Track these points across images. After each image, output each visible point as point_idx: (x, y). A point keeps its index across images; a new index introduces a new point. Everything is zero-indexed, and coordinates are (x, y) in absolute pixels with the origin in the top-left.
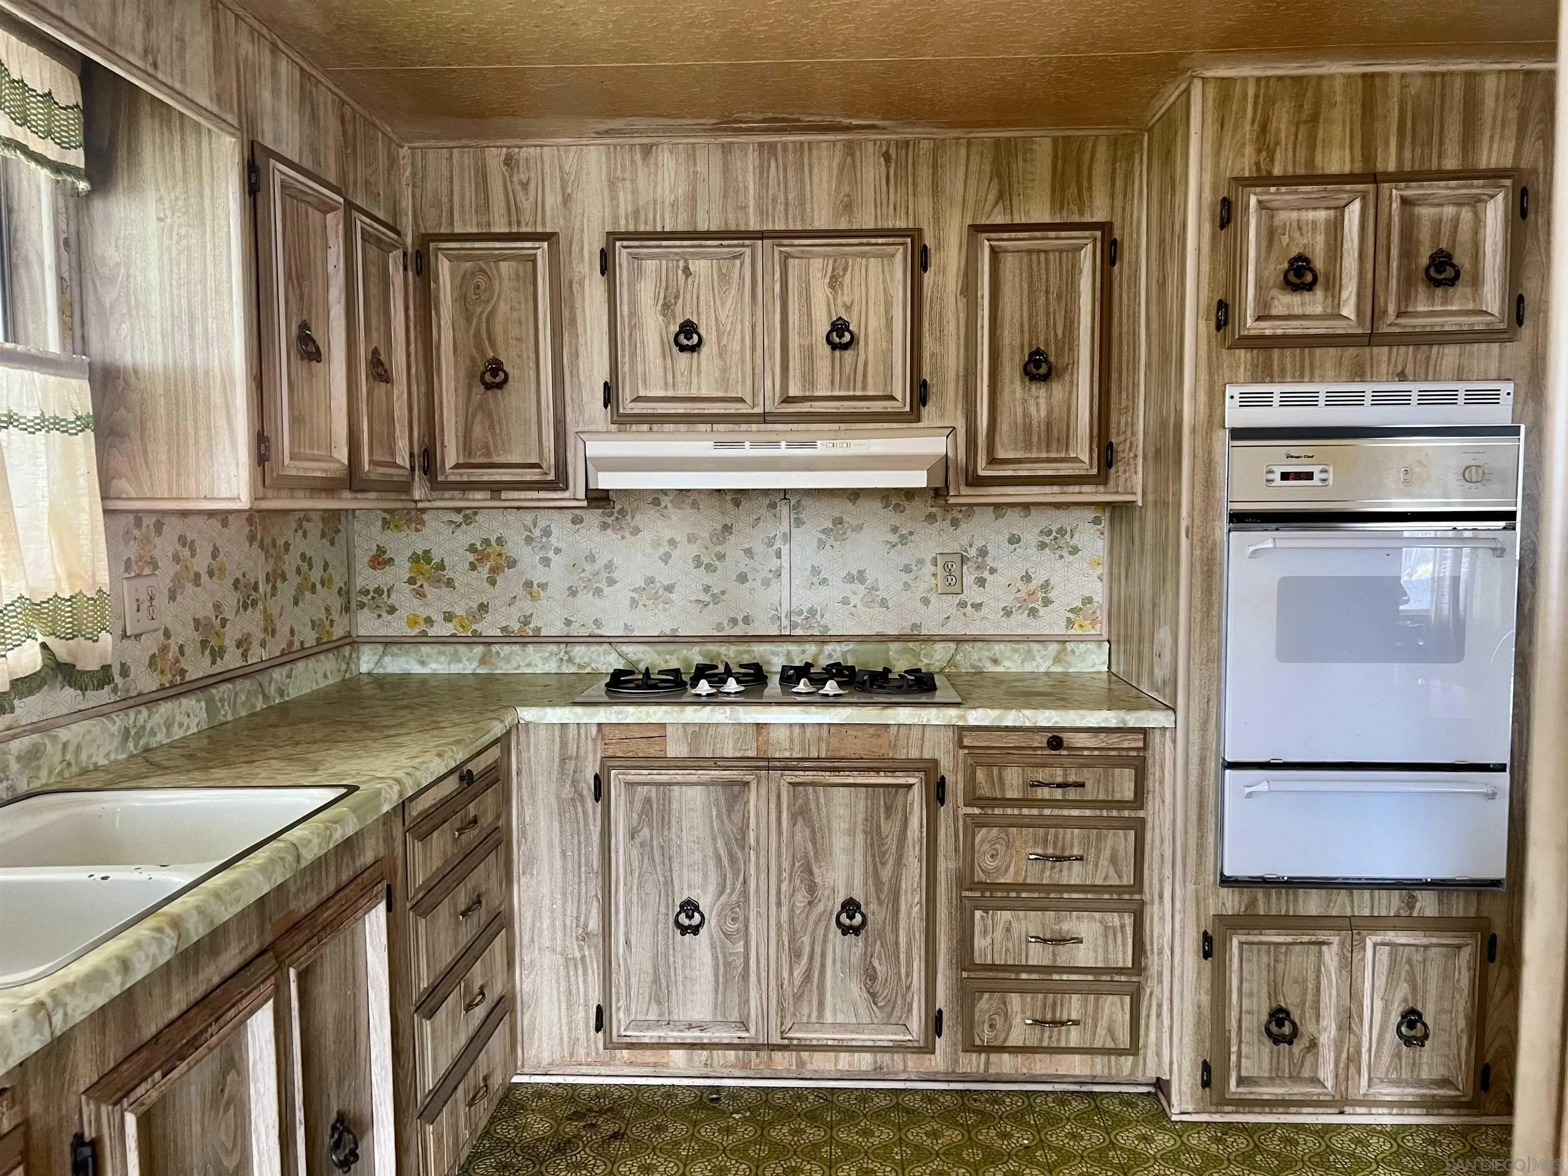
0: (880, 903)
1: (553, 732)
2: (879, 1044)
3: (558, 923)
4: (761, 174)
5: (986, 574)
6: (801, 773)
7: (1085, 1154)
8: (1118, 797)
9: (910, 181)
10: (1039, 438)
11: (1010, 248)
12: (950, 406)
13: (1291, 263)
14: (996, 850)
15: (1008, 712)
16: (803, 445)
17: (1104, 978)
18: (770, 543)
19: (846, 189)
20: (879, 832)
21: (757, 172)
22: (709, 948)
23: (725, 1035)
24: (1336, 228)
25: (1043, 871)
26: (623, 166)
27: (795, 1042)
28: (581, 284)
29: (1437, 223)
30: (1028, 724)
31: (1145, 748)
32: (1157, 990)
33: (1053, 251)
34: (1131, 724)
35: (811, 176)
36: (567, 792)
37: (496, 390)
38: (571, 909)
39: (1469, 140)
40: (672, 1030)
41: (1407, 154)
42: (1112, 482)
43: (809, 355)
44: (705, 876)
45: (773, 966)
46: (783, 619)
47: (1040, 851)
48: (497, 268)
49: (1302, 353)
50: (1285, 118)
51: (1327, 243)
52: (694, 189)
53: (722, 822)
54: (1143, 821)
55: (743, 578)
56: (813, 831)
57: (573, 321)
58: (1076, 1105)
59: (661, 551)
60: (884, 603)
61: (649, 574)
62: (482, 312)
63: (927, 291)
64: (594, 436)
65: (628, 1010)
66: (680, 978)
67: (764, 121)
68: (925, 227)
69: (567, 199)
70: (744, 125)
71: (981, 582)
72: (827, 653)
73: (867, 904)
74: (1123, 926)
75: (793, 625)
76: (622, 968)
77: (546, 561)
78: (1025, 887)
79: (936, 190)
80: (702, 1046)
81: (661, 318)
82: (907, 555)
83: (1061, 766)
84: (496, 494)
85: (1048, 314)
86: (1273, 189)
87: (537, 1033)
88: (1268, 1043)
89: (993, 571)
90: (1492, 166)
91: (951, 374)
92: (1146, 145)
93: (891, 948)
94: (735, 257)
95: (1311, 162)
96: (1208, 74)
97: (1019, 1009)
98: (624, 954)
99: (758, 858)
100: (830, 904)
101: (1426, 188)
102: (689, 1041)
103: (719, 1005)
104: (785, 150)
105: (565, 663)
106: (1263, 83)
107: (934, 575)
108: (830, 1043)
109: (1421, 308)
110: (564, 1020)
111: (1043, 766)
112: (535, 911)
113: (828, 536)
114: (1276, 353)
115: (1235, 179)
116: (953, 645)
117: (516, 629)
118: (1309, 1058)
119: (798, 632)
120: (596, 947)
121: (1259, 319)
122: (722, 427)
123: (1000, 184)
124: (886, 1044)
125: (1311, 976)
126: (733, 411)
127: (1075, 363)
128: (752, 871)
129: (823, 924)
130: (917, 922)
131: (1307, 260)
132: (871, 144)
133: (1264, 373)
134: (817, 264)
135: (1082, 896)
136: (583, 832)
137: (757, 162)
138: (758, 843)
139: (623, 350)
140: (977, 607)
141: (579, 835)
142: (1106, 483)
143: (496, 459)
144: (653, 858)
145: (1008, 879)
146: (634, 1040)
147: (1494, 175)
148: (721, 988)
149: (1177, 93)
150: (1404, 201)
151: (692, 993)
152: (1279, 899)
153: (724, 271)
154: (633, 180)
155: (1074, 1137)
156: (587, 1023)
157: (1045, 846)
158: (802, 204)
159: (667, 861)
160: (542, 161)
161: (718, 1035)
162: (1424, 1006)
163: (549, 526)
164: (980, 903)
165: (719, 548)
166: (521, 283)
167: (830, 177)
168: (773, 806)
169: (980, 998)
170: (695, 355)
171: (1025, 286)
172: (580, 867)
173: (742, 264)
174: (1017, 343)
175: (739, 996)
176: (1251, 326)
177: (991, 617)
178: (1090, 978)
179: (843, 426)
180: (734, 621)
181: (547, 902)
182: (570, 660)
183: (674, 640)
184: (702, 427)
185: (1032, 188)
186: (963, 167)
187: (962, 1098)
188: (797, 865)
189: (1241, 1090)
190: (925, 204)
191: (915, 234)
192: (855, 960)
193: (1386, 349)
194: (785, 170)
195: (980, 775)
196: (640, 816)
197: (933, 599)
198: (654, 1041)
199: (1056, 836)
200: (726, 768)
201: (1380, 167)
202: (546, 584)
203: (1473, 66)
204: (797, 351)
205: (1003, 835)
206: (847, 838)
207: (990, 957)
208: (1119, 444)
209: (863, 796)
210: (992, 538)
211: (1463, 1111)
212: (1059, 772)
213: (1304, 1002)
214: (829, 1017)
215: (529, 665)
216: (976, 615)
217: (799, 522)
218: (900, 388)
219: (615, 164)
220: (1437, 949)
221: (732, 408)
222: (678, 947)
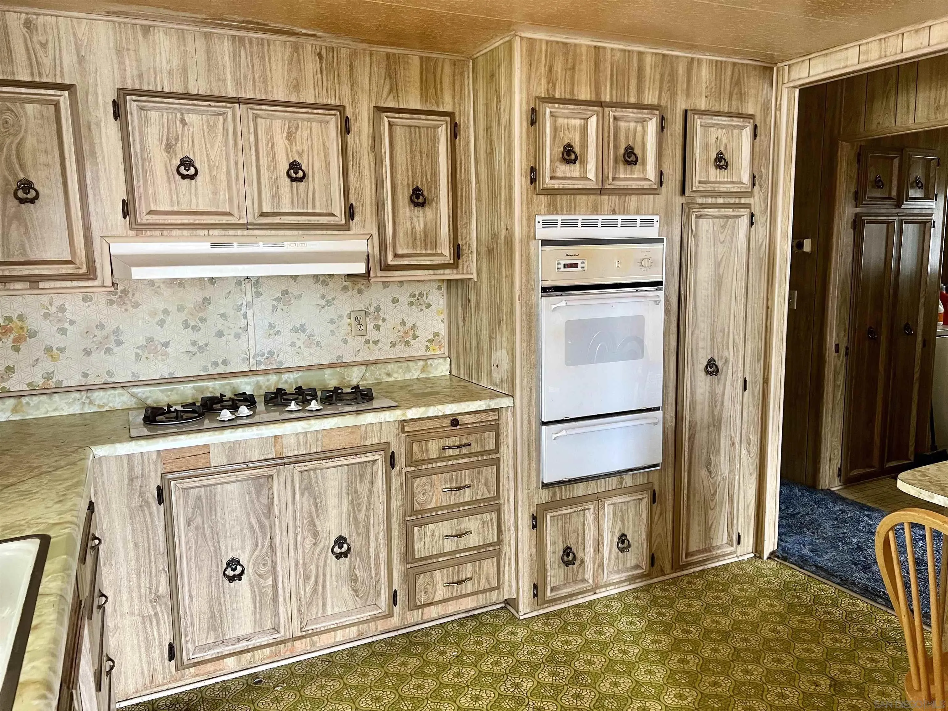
0: (358, 534)
1: (122, 461)
2: (361, 620)
3: (135, 594)
4: (235, 57)
5: (380, 322)
6: (307, 463)
7: (488, 651)
8: (487, 448)
9: (336, 73)
10: (421, 241)
11: (399, 124)
12: (368, 220)
13: (565, 149)
14: (425, 490)
15: (429, 408)
16: (275, 245)
17: (482, 550)
18: (239, 309)
19: (294, 74)
20: (356, 492)
21: (232, 56)
22: (248, 587)
23: (264, 639)
24: (584, 130)
25: (450, 497)
26: (127, 39)
27: (310, 632)
28: (98, 125)
29: (628, 131)
30: (440, 414)
31: (499, 419)
32: (508, 550)
33: (423, 127)
34: (493, 407)
35: (270, 63)
36: (136, 501)
37: (29, 204)
38: (144, 582)
39: (640, 90)
40: (227, 646)
41: (614, 93)
42: (460, 267)
43: (275, 185)
44: (243, 541)
45: (293, 588)
46: (251, 360)
47: (449, 486)
48: (23, 108)
49: (570, 198)
50: (560, 65)
51: (581, 139)
52: (186, 62)
53: (253, 503)
54: (499, 459)
55: (220, 334)
56: (315, 499)
57: (93, 153)
58: (471, 624)
59: (157, 319)
60: (318, 344)
61: (148, 335)
62: (11, 143)
63: (350, 147)
64: (116, 239)
65: (193, 640)
66: (229, 611)
67: (243, 22)
68: (347, 105)
69: (81, 60)
70: (225, 23)
71: (377, 327)
72: (284, 379)
73: (350, 537)
74: (491, 520)
75: (259, 363)
76: (188, 614)
77: (63, 331)
78: (441, 508)
79: (352, 82)
80: (248, 651)
81: (165, 154)
82: (330, 313)
83: (458, 435)
84: (34, 285)
85: (422, 166)
86: (557, 105)
87: (123, 674)
88: (563, 566)
89: (384, 320)
90: (649, 103)
91: (368, 200)
92: (471, 67)
93: (366, 561)
94: (219, 115)
95: (572, 92)
96: (523, 35)
97: (440, 579)
98: (189, 605)
99: (280, 522)
100: (327, 542)
101: (624, 112)
102: (239, 650)
103: (258, 621)
104: (251, 43)
105: (87, 405)
106: (549, 44)
107: (349, 324)
108: (332, 627)
109: (622, 176)
110: (144, 660)
111: (449, 437)
112: (115, 590)
113: (279, 303)
114: (559, 197)
115: (538, 98)
116: (364, 367)
117: (40, 383)
118: (581, 569)
119: (263, 367)
120: (166, 604)
121: (552, 178)
122: (216, 232)
123: (391, 82)
124: (366, 619)
125: (581, 528)
126: (224, 222)
127: (437, 197)
128: (277, 531)
129: (324, 555)
130: (382, 542)
131: (572, 146)
132: (309, 47)
133: (553, 209)
134: (277, 123)
135: (470, 507)
136: (150, 528)
137: (231, 49)
138: (280, 513)
139: (138, 176)
140: (376, 342)
141: (147, 530)
142: (457, 268)
143: (32, 258)
144: (205, 534)
145: (432, 505)
146: (200, 660)
147: (651, 108)
148: (258, 610)
149: (501, 42)
150: (615, 118)
151: (239, 618)
152: (566, 490)
153: (211, 123)
154: (136, 51)
155: (478, 643)
156: (162, 657)
157: (451, 483)
158: (265, 82)
159: (215, 537)
160: (57, 26)
161: (258, 641)
162: (628, 532)
163: (63, 304)
164: (417, 522)
165: (201, 314)
166: (46, 122)
167: (283, 66)
168: (289, 488)
169: (419, 578)
170: (193, 181)
171: (408, 147)
172: (149, 552)
173: (225, 120)
174: (405, 183)
175: (271, 613)
176: (549, 183)
177: (384, 348)
178: (475, 552)
179: (301, 232)
180: (216, 364)
181: (125, 582)
182: (91, 403)
183: (172, 381)
184: (202, 233)
185: (410, 87)
186: (368, 70)
187: (408, 638)
188: (305, 522)
189: (553, 594)
190: (346, 90)
191: (341, 108)
192: (344, 573)
193: (607, 197)
194: (252, 56)
195: (415, 448)
196: (194, 509)
197: (349, 339)
198: (214, 656)
199: (457, 476)
200: (255, 468)
201: (603, 100)
202: (65, 348)
203: (642, 49)
204: (267, 181)
205: (429, 480)
206: (336, 499)
207: (423, 553)
208: (463, 245)
209: (346, 471)
210: (383, 300)
211: (644, 579)
212: (457, 439)
213: (578, 541)
214: (329, 612)
215: (56, 410)
216: (376, 348)
217: (258, 294)
218: (339, 209)
219: (121, 37)
220: (632, 502)
221: (224, 220)
222: (226, 590)
